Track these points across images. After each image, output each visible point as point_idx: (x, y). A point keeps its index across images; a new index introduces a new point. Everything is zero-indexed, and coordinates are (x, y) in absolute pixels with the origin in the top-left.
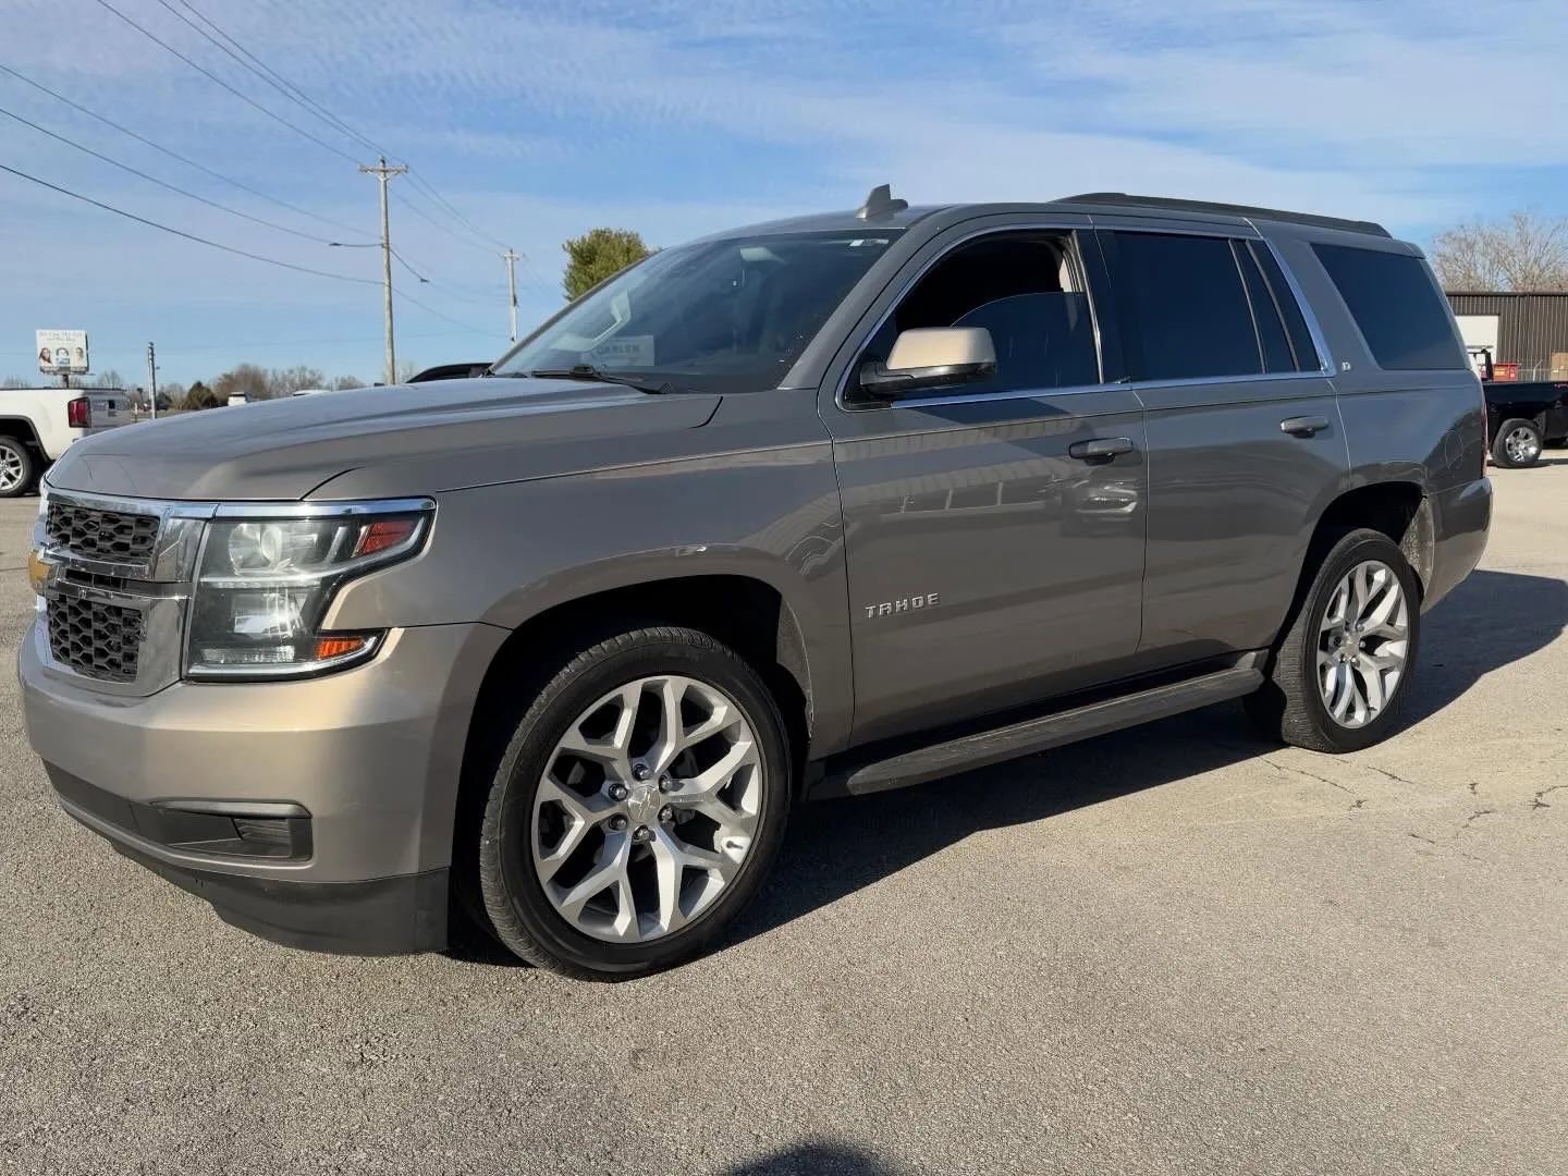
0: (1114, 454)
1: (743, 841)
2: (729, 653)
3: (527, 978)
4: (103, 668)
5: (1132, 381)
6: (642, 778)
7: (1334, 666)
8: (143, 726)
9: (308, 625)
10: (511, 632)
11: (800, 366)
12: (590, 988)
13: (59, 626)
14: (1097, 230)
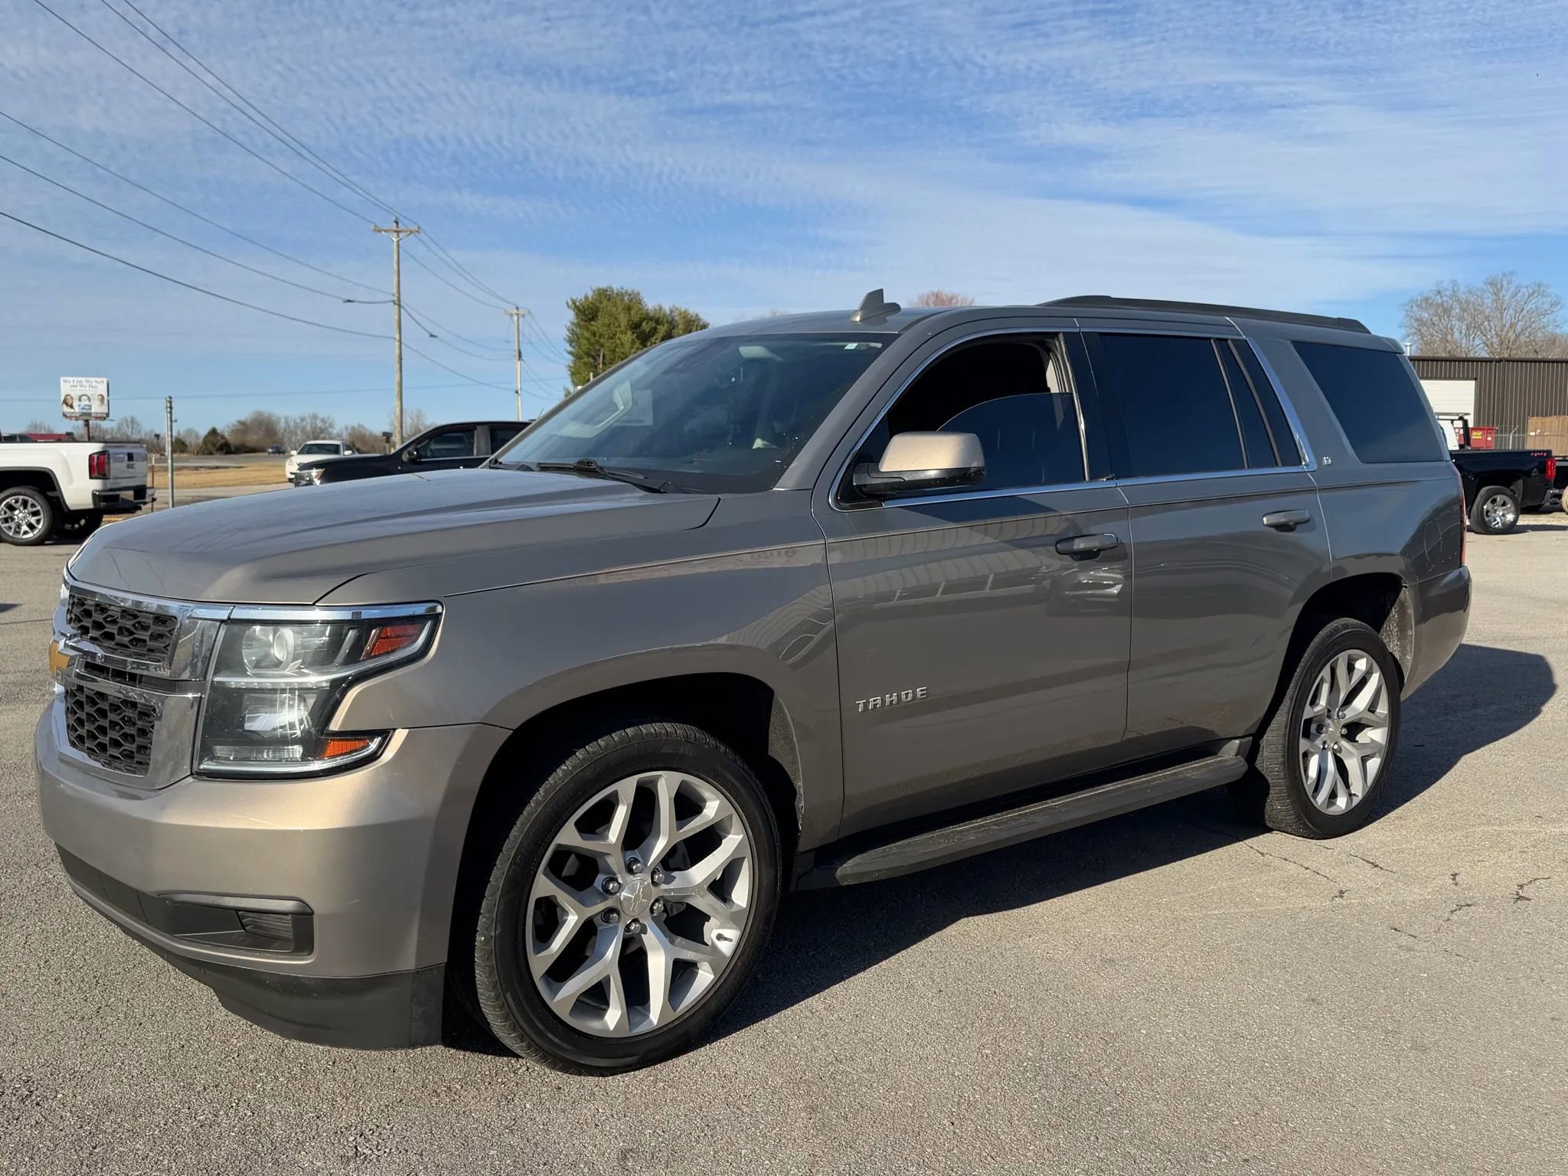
0: (1100, 550)
1: (733, 934)
2: (723, 748)
3: (518, 1069)
4: (118, 758)
5: (1117, 478)
6: (635, 871)
7: (1317, 753)
8: (154, 819)
9: (317, 726)
10: (512, 732)
11: (795, 466)
12: (580, 1082)
13: (76, 713)
14: (1083, 333)
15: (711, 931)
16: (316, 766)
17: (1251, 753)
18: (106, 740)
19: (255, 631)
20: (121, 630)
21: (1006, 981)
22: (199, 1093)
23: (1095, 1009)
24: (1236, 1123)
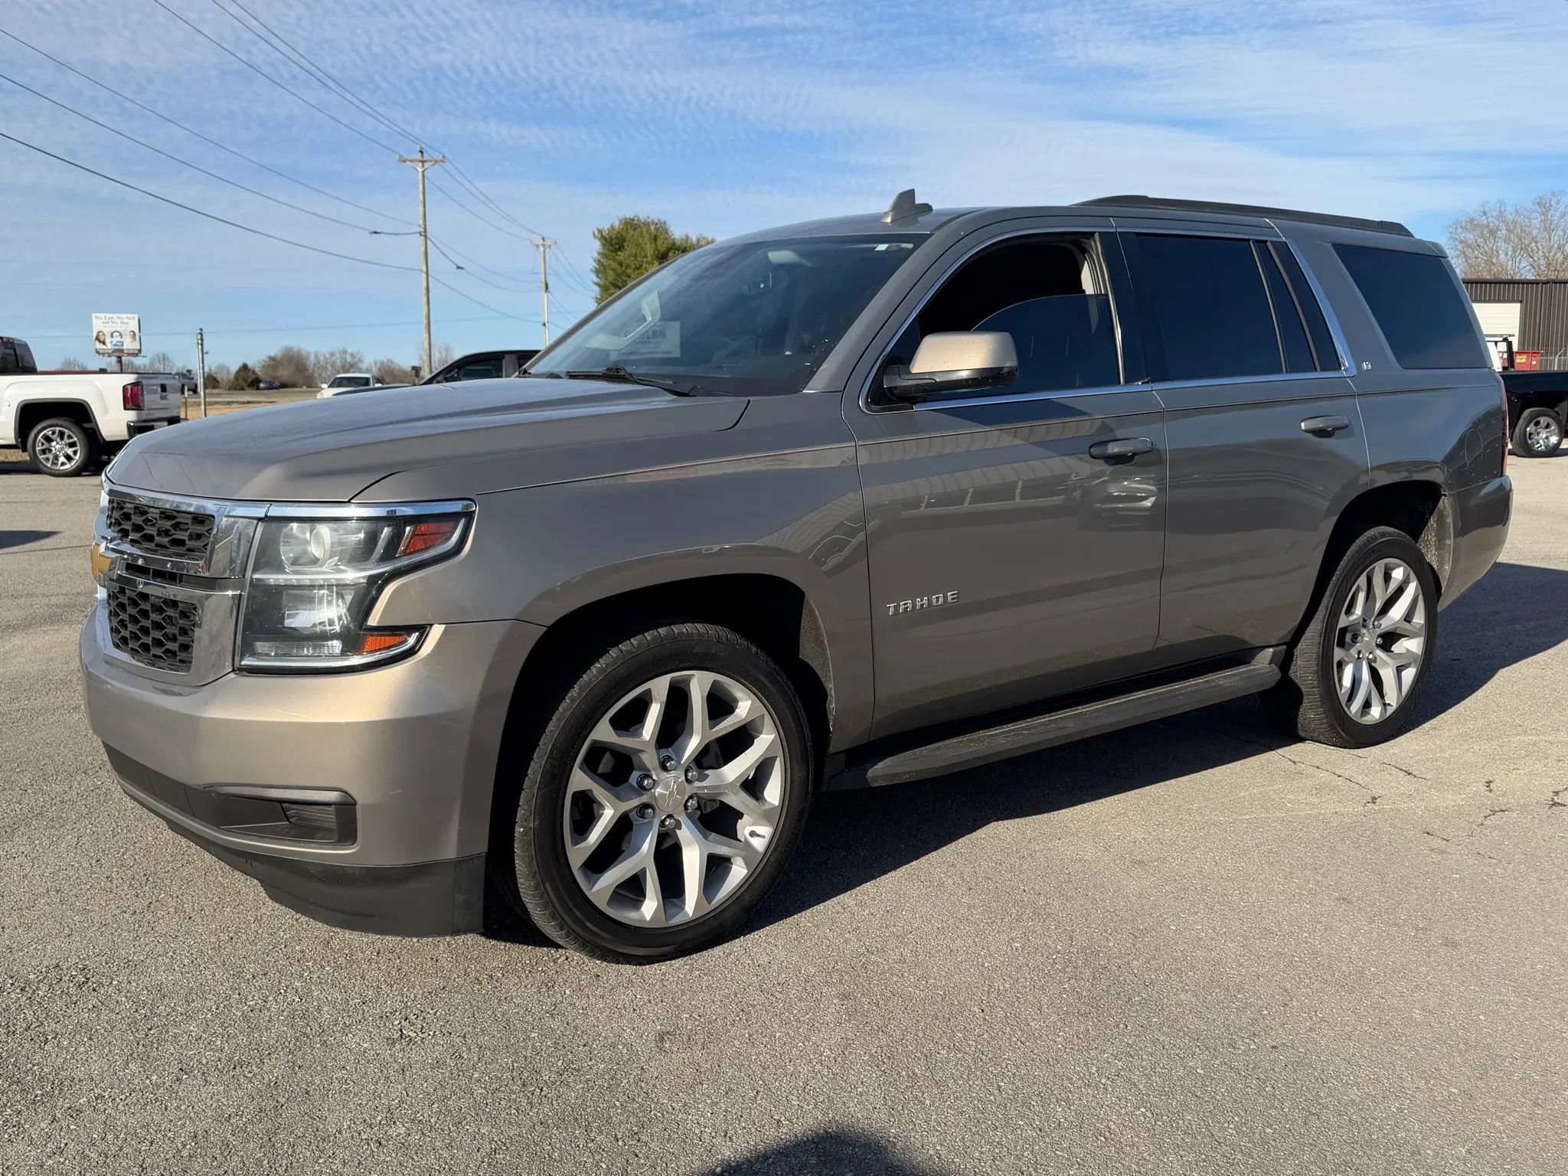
0: (1134, 454)
1: (766, 831)
2: (754, 649)
3: (558, 959)
4: (162, 658)
5: (1153, 381)
6: (669, 769)
7: (1351, 662)
8: (198, 714)
9: (355, 621)
10: (546, 629)
11: (826, 369)
12: (619, 970)
13: (118, 615)
14: (1119, 233)
15: (745, 828)
16: (355, 660)
17: (1285, 662)
18: (148, 640)
19: (292, 529)
20: (160, 533)
21: (1035, 879)
22: (249, 980)
23: (1124, 906)
24: (1265, 1012)
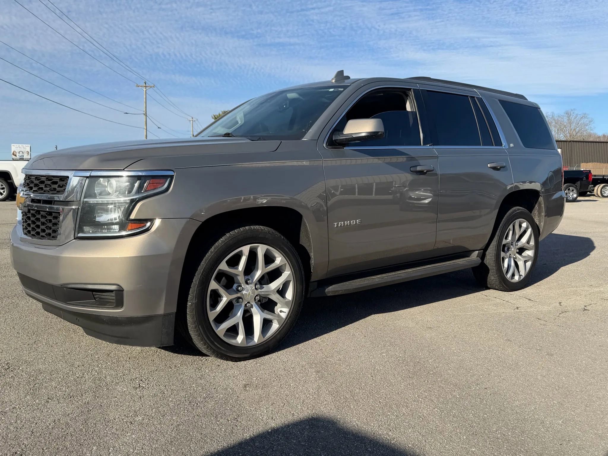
0: (427, 171)
1: (286, 310)
2: (283, 237)
3: (203, 360)
4: (44, 236)
5: (433, 145)
6: (249, 283)
7: (507, 258)
8: (59, 255)
9: (125, 217)
10: (202, 223)
11: (311, 131)
13: (27, 222)
14: (420, 89)
15: (278, 309)
16: (124, 233)
17: (483, 256)
18: (39, 230)
19: (101, 180)
20: (46, 187)
21: (390, 333)
22: (76, 367)
23: (425, 342)
24: (482, 377)
